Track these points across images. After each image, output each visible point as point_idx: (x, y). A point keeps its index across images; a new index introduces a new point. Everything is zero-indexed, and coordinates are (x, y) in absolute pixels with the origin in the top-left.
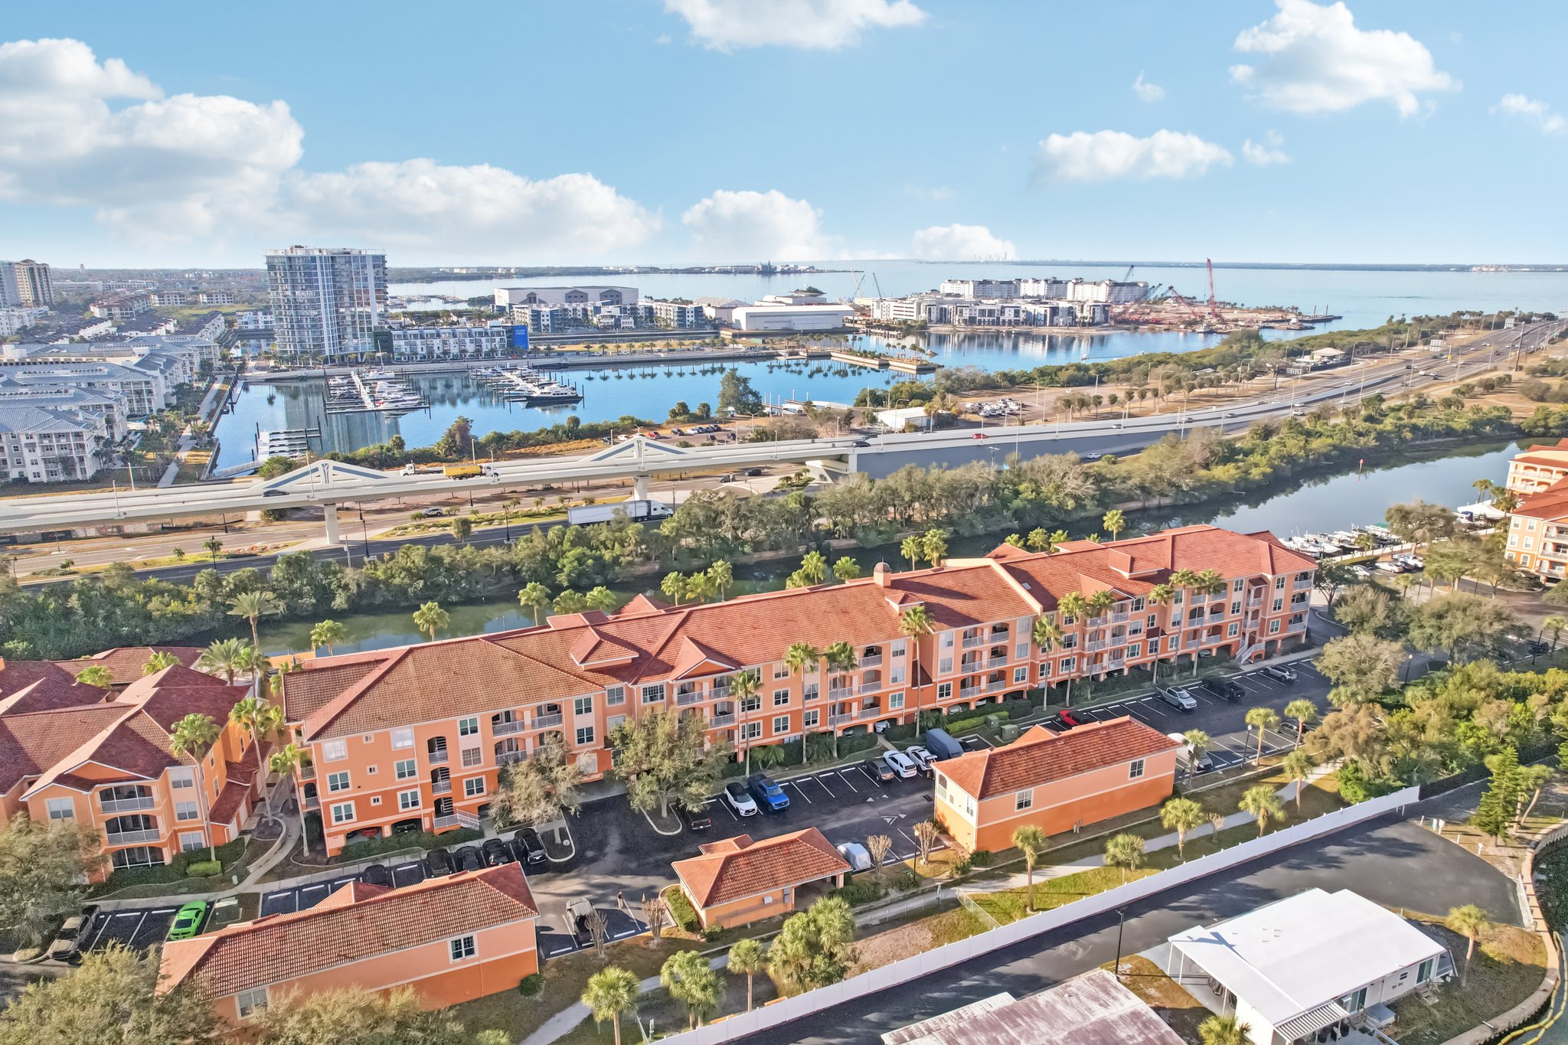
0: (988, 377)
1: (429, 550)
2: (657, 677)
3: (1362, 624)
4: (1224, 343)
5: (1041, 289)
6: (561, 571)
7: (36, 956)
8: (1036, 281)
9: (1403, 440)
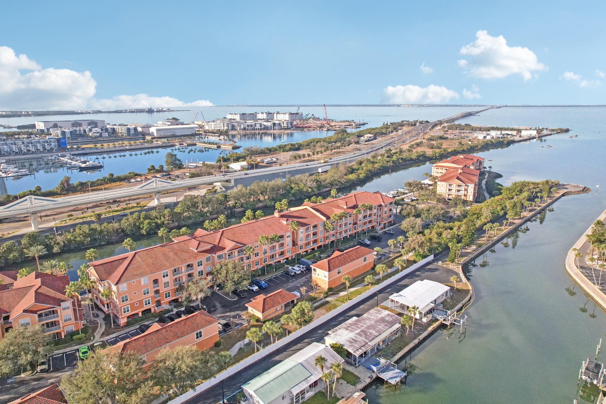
0: (262, 150)
1: (90, 226)
2: (221, 251)
3: (409, 215)
4: (335, 134)
5: (264, 116)
6: (143, 229)
7: (32, 373)
8: (262, 113)
9: (400, 163)
